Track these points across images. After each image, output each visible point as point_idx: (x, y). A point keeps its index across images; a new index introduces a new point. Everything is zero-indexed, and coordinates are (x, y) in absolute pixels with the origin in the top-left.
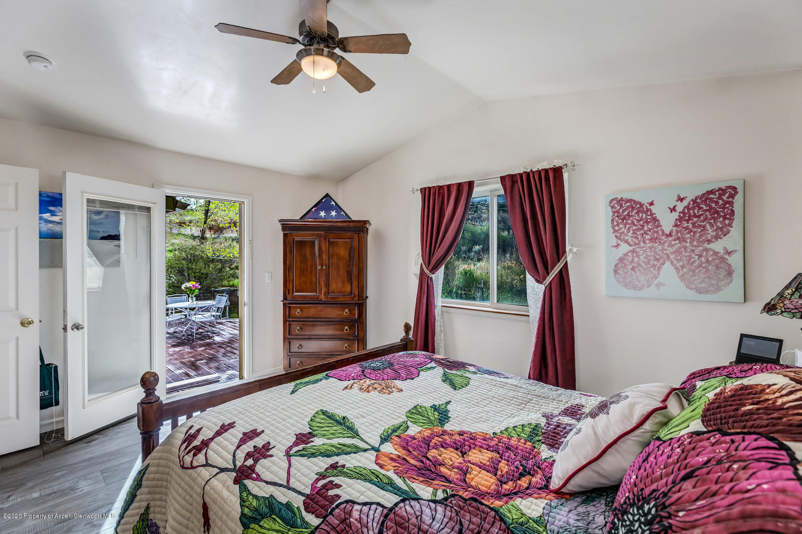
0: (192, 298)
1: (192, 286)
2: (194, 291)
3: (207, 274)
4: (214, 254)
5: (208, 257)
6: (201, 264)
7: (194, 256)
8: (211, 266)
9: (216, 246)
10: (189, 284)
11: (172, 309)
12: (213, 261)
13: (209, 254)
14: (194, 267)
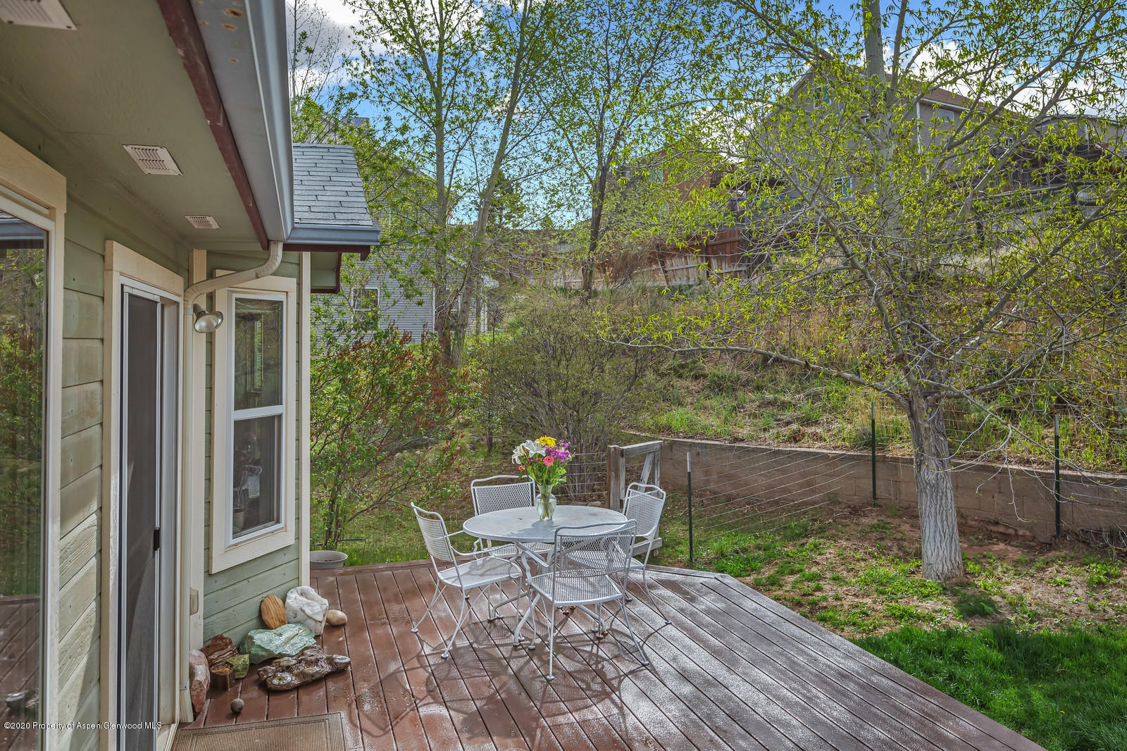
0: (545, 497)
1: (543, 452)
2: (552, 471)
3: (597, 394)
4: (615, 330)
5: (599, 341)
6: (581, 363)
7: (564, 339)
8: (607, 367)
9: (618, 309)
10: (533, 448)
11: (484, 541)
12: (612, 352)
13: (601, 333)
14: (563, 371)
